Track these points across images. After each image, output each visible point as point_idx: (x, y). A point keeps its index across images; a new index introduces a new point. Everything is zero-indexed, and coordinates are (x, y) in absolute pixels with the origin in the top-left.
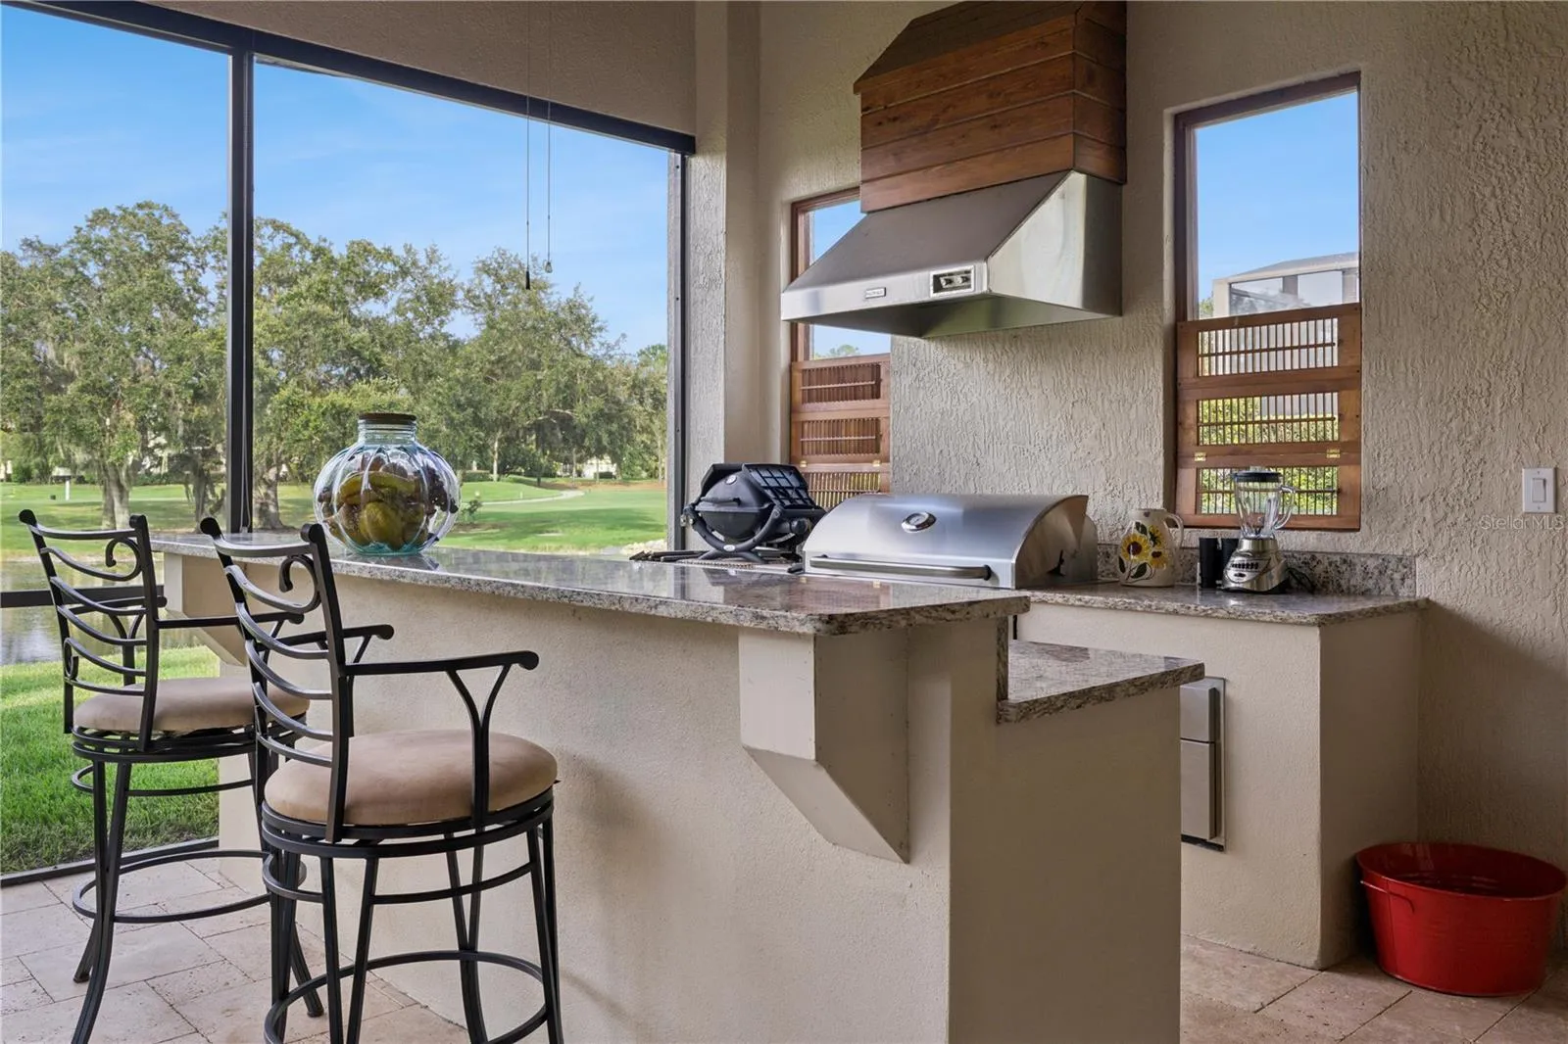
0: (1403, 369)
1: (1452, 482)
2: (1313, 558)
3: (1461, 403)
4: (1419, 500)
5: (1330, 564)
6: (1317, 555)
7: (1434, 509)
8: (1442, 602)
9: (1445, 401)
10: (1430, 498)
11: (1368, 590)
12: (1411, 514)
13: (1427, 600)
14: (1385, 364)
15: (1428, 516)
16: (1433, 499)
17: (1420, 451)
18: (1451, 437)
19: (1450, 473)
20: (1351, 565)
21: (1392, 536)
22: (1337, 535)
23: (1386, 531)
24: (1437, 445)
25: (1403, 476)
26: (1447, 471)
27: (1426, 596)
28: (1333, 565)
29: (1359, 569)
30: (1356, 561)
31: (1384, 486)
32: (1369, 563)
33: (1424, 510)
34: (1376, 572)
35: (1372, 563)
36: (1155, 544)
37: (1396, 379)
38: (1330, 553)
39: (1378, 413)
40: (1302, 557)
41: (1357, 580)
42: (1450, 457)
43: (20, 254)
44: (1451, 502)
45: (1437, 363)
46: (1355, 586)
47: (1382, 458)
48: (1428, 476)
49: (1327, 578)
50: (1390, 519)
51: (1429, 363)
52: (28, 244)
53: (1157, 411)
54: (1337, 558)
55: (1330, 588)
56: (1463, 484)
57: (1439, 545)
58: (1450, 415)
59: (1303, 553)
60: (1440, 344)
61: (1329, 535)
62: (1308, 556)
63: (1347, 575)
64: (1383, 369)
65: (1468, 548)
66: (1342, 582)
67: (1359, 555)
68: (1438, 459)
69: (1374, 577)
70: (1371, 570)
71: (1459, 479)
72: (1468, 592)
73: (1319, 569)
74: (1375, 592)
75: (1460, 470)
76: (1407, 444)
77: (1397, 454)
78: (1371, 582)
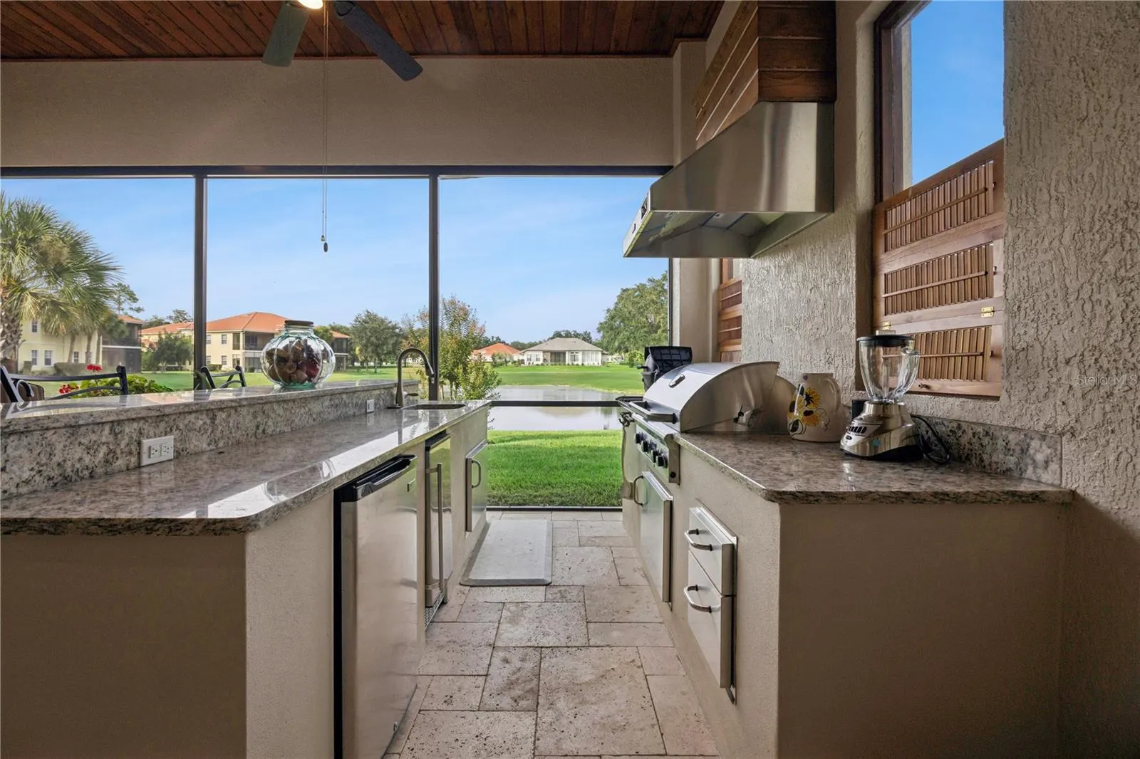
0: (1046, 197)
1: (1108, 336)
2: (959, 427)
3: (1120, 227)
4: (1064, 361)
5: (974, 434)
6: (962, 424)
7: (1083, 373)
8: (1093, 499)
9: (1097, 227)
10: (1077, 358)
11: (1009, 470)
12: (1054, 380)
13: (1073, 493)
14: (1026, 196)
15: (1075, 384)
16: (1082, 361)
17: (1065, 300)
18: (1105, 276)
19: (1103, 325)
20: (993, 437)
21: (1033, 407)
22: (978, 403)
23: (1026, 401)
24: (1087, 287)
25: (1046, 332)
26: (1100, 324)
27: (1073, 488)
28: (976, 437)
29: (1001, 443)
30: (997, 434)
31: (1024, 346)
32: (1011, 437)
33: (1069, 376)
34: (1018, 449)
35: (1013, 438)
36: (808, 403)
37: (1038, 213)
38: (974, 423)
39: (1019, 258)
40: (951, 425)
41: (999, 457)
42: (1104, 303)
43: (647, 283)
44: (1106, 366)
45: (1086, 179)
46: (997, 463)
47: (1023, 312)
48: (1075, 331)
49: (971, 450)
50: (1031, 386)
51: (1076, 182)
52: (650, 280)
53: (852, 288)
54: (980, 429)
55: (974, 462)
56: (1122, 339)
57: (1088, 422)
58: (1103, 246)
59: (951, 421)
60: (1091, 153)
61: (971, 404)
62: (955, 425)
63: (988, 449)
64: (1024, 203)
65: (1129, 429)
66: (985, 457)
67: (1001, 427)
68: (1088, 307)
69: (1016, 454)
70: (1012, 448)
71: (1116, 331)
72: (1128, 491)
73: (964, 440)
74: (1016, 474)
75: (1119, 319)
76: (1050, 291)
77: (1039, 306)
78: (1013, 459)
